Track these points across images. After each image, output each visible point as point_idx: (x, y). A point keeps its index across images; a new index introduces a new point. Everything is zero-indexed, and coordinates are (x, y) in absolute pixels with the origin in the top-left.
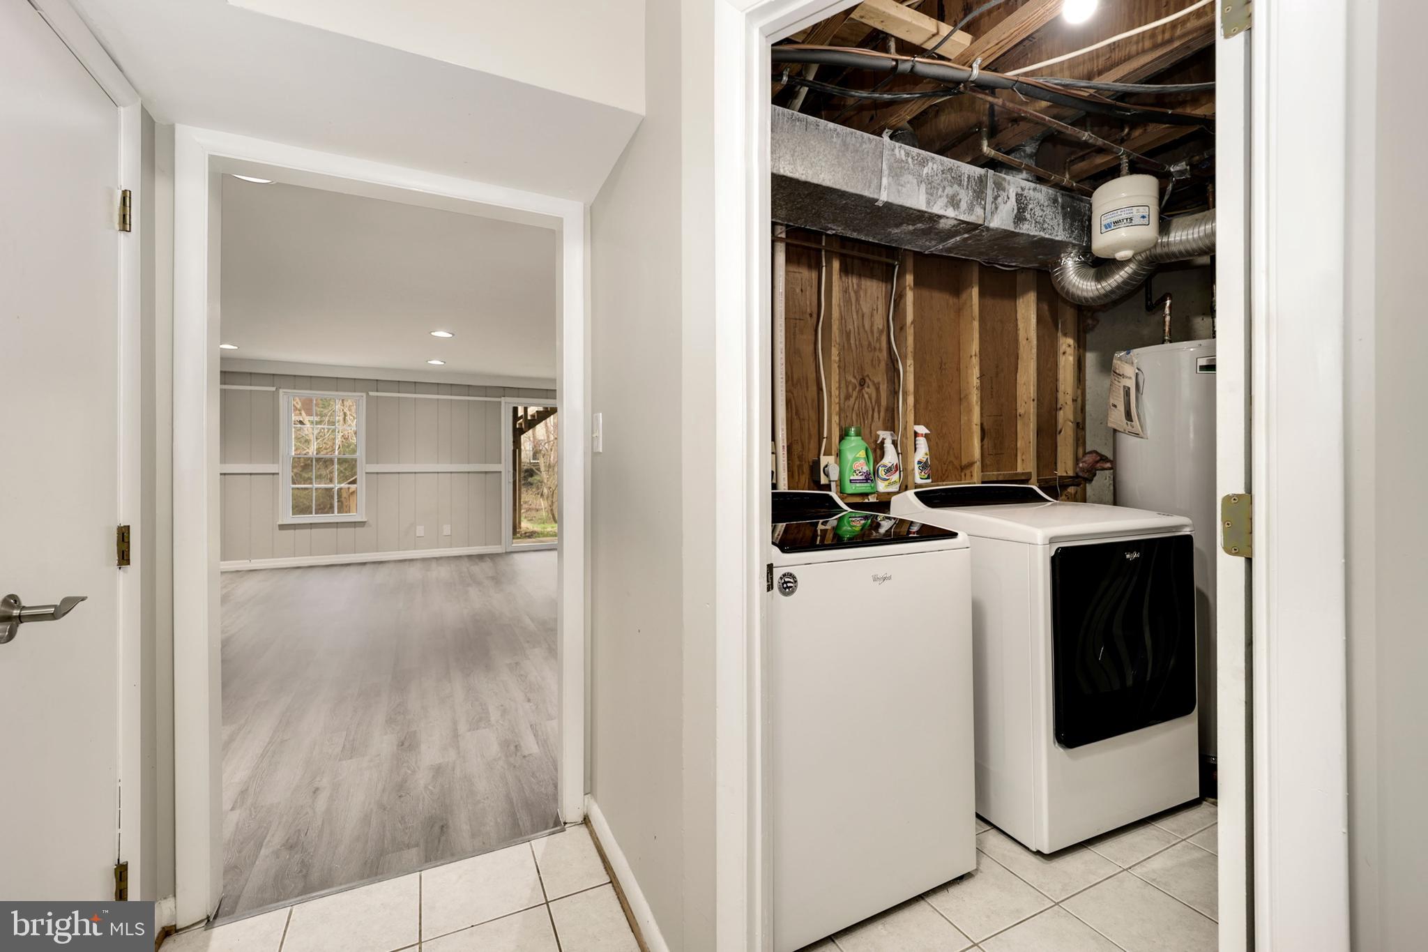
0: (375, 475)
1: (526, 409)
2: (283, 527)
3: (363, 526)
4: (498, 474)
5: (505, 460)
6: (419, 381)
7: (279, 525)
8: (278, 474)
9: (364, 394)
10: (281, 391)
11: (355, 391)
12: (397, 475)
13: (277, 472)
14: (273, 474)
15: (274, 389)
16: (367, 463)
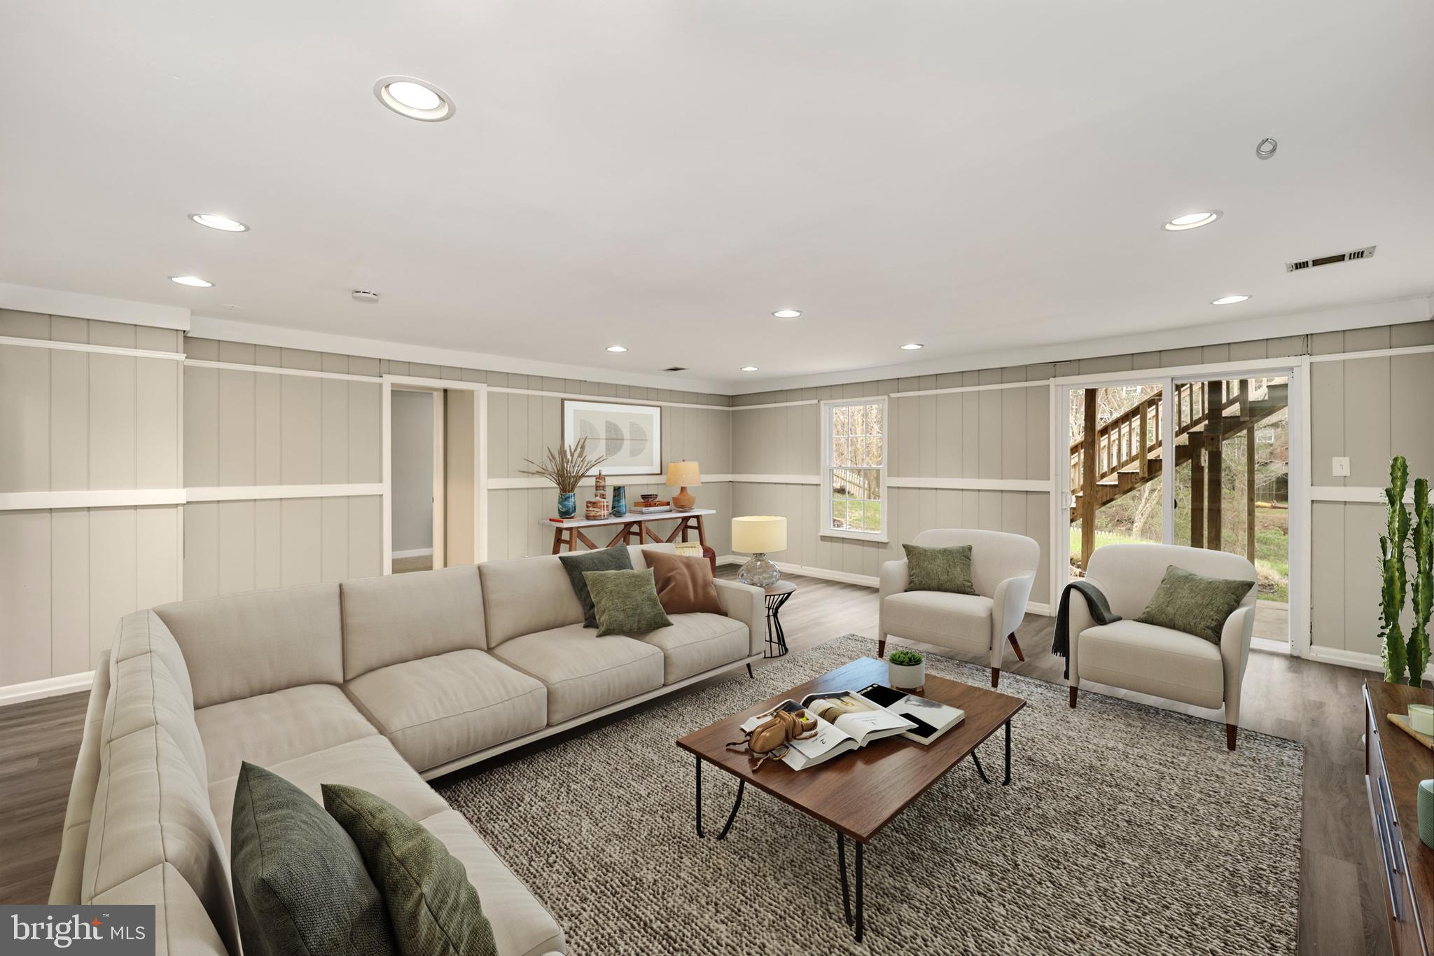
0: (896, 490)
1: (1244, 384)
2: (824, 538)
3: (885, 548)
4: (1045, 496)
5: (1056, 475)
6: (941, 373)
7: (821, 536)
8: (819, 485)
9: (886, 397)
10: (822, 402)
11: (878, 395)
12: (918, 491)
13: (818, 483)
14: (817, 485)
15: (816, 401)
16: (888, 476)
